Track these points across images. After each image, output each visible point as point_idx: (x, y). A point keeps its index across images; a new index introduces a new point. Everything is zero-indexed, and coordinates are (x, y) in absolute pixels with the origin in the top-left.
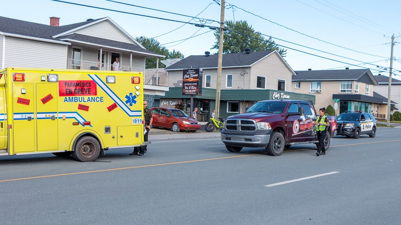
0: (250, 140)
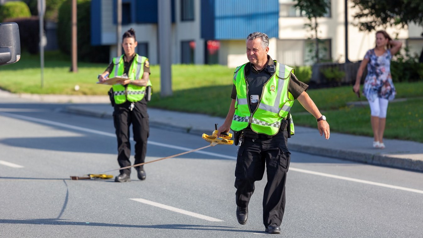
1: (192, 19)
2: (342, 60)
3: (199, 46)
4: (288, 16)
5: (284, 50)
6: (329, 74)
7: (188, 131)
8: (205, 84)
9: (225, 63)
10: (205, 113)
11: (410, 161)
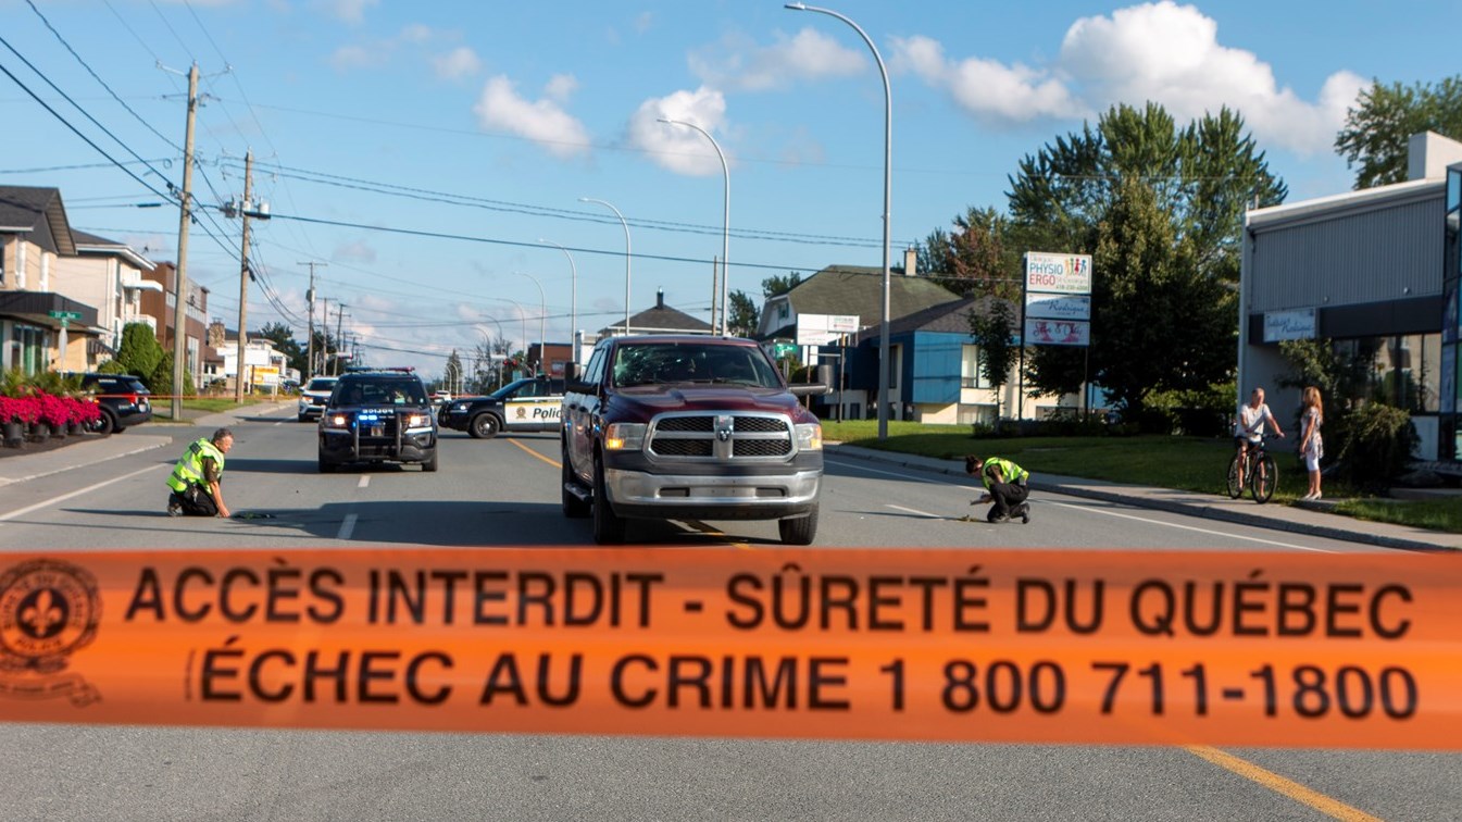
0: (783, 491)
1: (895, 387)
2: (1017, 418)
3: (898, 407)
4: (968, 387)
5: (963, 412)
6: (1006, 428)
7: (904, 465)
8: (904, 434)
9: (919, 420)
10: (914, 453)
11: (1081, 490)
